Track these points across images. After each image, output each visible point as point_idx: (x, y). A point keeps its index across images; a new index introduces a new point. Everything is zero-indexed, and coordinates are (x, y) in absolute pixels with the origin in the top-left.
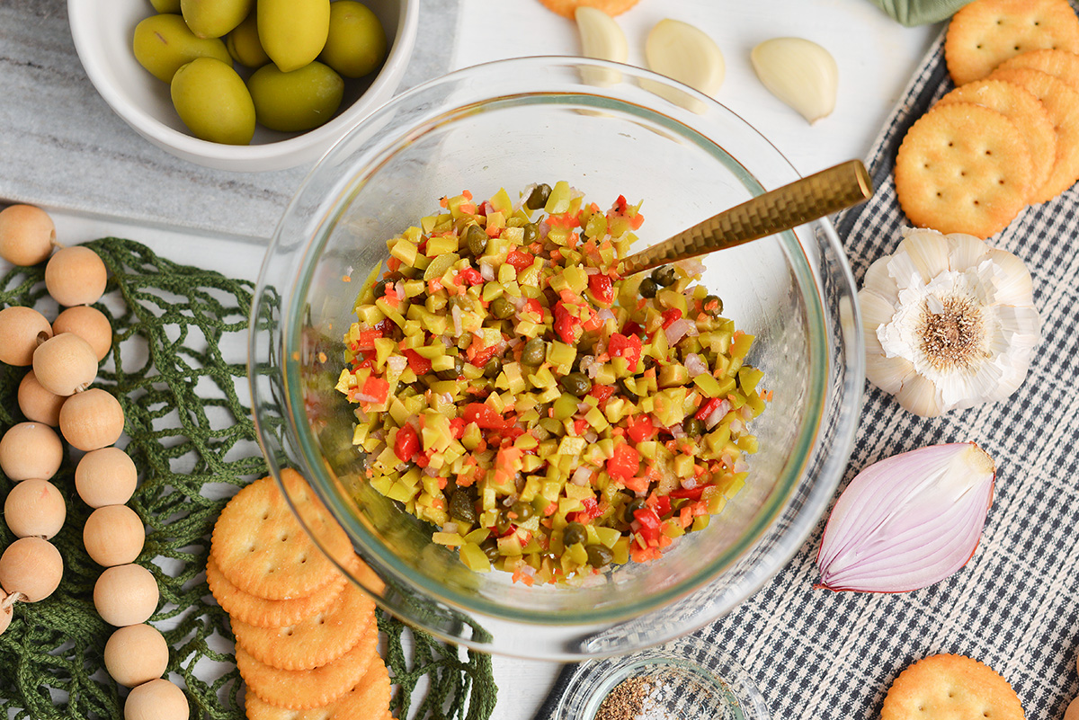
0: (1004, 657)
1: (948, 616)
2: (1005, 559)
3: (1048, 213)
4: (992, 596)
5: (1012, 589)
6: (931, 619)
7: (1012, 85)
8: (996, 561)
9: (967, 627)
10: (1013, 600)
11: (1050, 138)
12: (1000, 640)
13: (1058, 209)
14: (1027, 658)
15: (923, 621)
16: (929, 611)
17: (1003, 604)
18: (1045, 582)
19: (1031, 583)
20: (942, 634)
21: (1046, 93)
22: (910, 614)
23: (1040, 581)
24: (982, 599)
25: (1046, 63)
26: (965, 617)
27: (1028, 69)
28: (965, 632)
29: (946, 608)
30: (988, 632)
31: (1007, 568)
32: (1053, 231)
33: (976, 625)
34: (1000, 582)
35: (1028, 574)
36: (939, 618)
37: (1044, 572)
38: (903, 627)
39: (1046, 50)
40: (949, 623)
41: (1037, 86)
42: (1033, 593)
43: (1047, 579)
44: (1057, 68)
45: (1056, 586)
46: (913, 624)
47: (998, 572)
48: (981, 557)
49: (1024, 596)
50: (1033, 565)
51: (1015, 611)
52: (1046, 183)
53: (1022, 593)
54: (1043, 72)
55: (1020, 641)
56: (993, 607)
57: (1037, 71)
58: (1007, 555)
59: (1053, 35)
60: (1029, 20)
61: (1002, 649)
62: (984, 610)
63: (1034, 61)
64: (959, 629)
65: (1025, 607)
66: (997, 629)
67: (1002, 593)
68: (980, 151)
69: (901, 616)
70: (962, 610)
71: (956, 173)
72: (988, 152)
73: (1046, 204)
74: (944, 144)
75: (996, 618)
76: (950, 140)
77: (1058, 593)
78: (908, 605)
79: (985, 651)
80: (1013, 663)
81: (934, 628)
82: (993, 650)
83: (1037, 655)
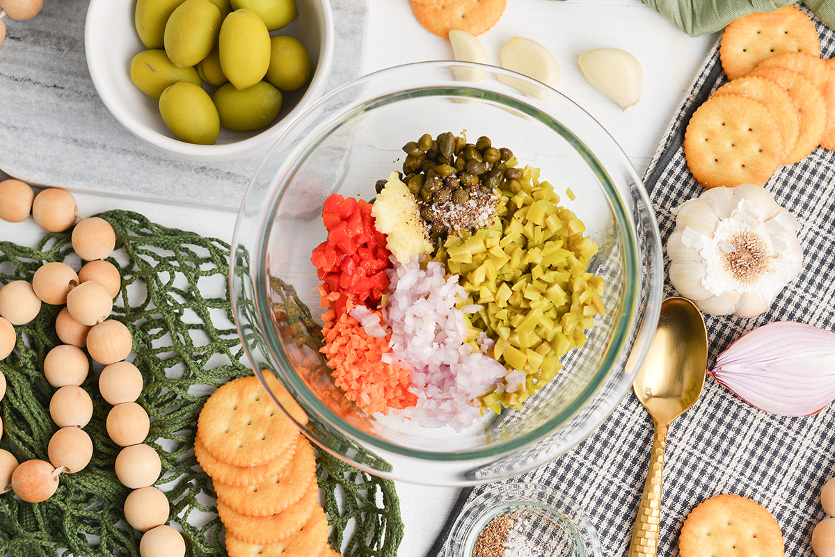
0: (769, 494)
1: (728, 466)
2: (769, 424)
3: (798, 171)
4: (760, 451)
5: (774, 446)
6: (716, 468)
7: (767, 80)
8: (763, 426)
9: (742, 474)
10: (775, 453)
11: (792, 117)
12: (766, 482)
13: (805, 168)
14: (786, 494)
15: (710, 470)
16: (714, 463)
17: (768, 456)
19: (788, 441)
20: (724, 479)
21: (791, 85)
22: (701, 465)
23: (794, 439)
24: (753, 453)
25: (792, 63)
26: (740, 467)
27: (778, 67)
28: (740, 477)
29: (727, 460)
30: (757, 477)
31: (771, 430)
32: (801, 184)
33: (749, 472)
34: (766, 441)
35: (786, 434)
36: (722, 467)
37: (798, 433)
38: (696, 475)
39: (792, 53)
40: (729, 471)
41: (785, 80)
42: (790, 448)
43: (799, 438)
44: (800, 67)
45: (806, 442)
46: (703, 472)
47: (764, 433)
48: (752, 423)
49: (783, 450)
50: (789, 428)
51: (777, 461)
52: (794, 150)
53: (782, 449)
54: (789, 69)
55: (781, 482)
56: (761, 459)
57: (785, 69)
58: (771, 421)
59: (798, 41)
60: (781, 31)
61: (767, 489)
62: (754, 461)
63: (782, 61)
64: (736, 475)
65: (784, 458)
66: (764, 474)
67: (767, 448)
68: (745, 129)
69: (694, 467)
70: (739, 461)
71: (728, 145)
72: (750, 130)
73: (796, 164)
74: (719, 124)
75: (763, 467)
76: (723, 121)
77: (808, 447)
78: (699, 459)
79: (755, 491)
80: (776, 499)
81: (718, 475)
82: (761, 489)
83: (793, 492)
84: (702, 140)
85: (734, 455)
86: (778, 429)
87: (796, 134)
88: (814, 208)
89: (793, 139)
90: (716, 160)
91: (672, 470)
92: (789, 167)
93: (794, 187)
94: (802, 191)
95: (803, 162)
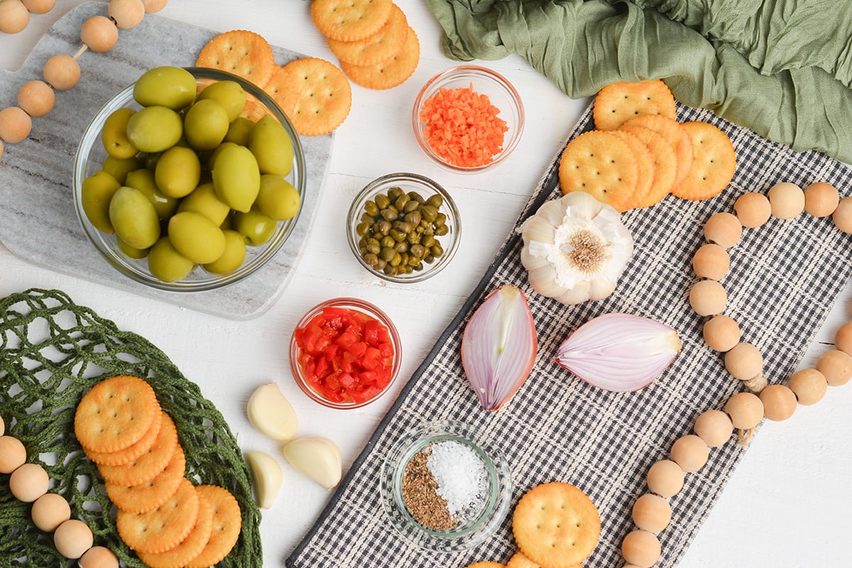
0: (611, 480)
1: (578, 454)
2: (615, 422)
3: (652, 213)
4: (606, 444)
5: (618, 440)
6: (568, 456)
7: (629, 134)
8: (610, 423)
9: (589, 462)
10: (619, 447)
11: (651, 168)
12: (609, 470)
13: (658, 211)
14: (626, 482)
15: (563, 457)
16: (567, 451)
17: (612, 449)
18: (638, 436)
19: (630, 437)
20: (574, 465)
21: (649, 141)
22: (556, 453)
23: (635, 436)
24: (600, 446)
25: (651, 123)
26: (588, 456)
27: (640, 126)
28: (588, 464)
29: (577, 449)
30: (602, 465)
31: (616, 427)
32: (654, 225)
33: (595, 461)
34: (611, 436)
35: (628, 431)
36: (573, 455)
37: (638, 431)
38: (551, 461)
39: (652, 115)
40: (579, 459)
41: (644, 135)
42: (631, 443)
43: (640, 435)
44: (657, 127)
45: (645, 439)
46: (557, 459)
47: (610, 429)
48: (601, 420)
49: (625, 444)
50: (632, 426)
51: (619, 453)
52: (649, 194)
53: (624, 443)
54: (648, 129)
55: (621, 471)
56: (606, 451)
57: (645, 128)
58: (617, 419)
59: (658, 106)
60: (644, 97)
61: (610, 476)
62: (600, 452)
63: (643, 121)
64: (584, 462)
65: (626, 451)
66: (608, 464)
67: (612, 442)
68: (608, 160)
69: (550, 454)
70: (587, 452)
71: (594, 172)
72: (613, 162)
73: (651, 208)
74: (588, 154)
75: (607, 457)
76: (592, 152)
77: (646, 443)
78: (555, 447)
79: (600, 477)
80: (617, 484)
81: (569, 461)
82: (605, 476)
83: (631, 480)
84: (573, 167)
85: (584, 445)
86: (622, 427)
87: (650, 180)
88: (664, 245)
89: (648, 183)
90: (584, 185)
91: (531, 455)
92: (646, 210)
93: (648, 227)
94: (655, 231)
95: (657, 206)
